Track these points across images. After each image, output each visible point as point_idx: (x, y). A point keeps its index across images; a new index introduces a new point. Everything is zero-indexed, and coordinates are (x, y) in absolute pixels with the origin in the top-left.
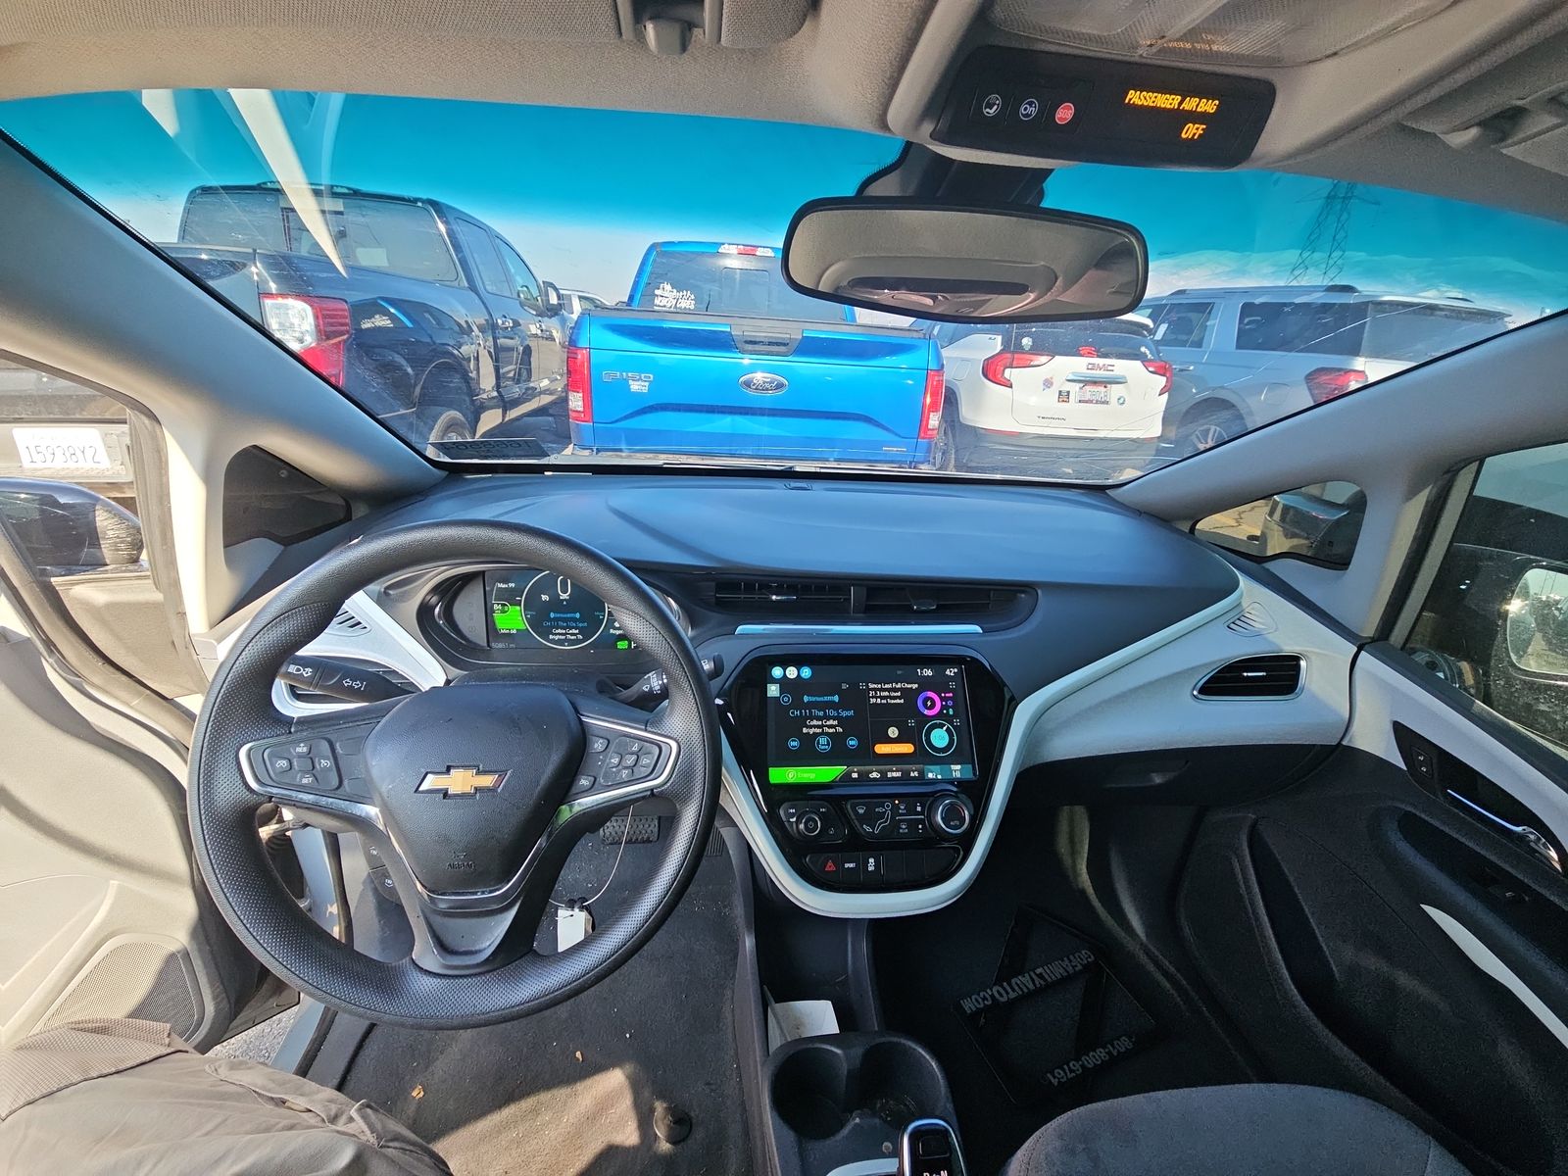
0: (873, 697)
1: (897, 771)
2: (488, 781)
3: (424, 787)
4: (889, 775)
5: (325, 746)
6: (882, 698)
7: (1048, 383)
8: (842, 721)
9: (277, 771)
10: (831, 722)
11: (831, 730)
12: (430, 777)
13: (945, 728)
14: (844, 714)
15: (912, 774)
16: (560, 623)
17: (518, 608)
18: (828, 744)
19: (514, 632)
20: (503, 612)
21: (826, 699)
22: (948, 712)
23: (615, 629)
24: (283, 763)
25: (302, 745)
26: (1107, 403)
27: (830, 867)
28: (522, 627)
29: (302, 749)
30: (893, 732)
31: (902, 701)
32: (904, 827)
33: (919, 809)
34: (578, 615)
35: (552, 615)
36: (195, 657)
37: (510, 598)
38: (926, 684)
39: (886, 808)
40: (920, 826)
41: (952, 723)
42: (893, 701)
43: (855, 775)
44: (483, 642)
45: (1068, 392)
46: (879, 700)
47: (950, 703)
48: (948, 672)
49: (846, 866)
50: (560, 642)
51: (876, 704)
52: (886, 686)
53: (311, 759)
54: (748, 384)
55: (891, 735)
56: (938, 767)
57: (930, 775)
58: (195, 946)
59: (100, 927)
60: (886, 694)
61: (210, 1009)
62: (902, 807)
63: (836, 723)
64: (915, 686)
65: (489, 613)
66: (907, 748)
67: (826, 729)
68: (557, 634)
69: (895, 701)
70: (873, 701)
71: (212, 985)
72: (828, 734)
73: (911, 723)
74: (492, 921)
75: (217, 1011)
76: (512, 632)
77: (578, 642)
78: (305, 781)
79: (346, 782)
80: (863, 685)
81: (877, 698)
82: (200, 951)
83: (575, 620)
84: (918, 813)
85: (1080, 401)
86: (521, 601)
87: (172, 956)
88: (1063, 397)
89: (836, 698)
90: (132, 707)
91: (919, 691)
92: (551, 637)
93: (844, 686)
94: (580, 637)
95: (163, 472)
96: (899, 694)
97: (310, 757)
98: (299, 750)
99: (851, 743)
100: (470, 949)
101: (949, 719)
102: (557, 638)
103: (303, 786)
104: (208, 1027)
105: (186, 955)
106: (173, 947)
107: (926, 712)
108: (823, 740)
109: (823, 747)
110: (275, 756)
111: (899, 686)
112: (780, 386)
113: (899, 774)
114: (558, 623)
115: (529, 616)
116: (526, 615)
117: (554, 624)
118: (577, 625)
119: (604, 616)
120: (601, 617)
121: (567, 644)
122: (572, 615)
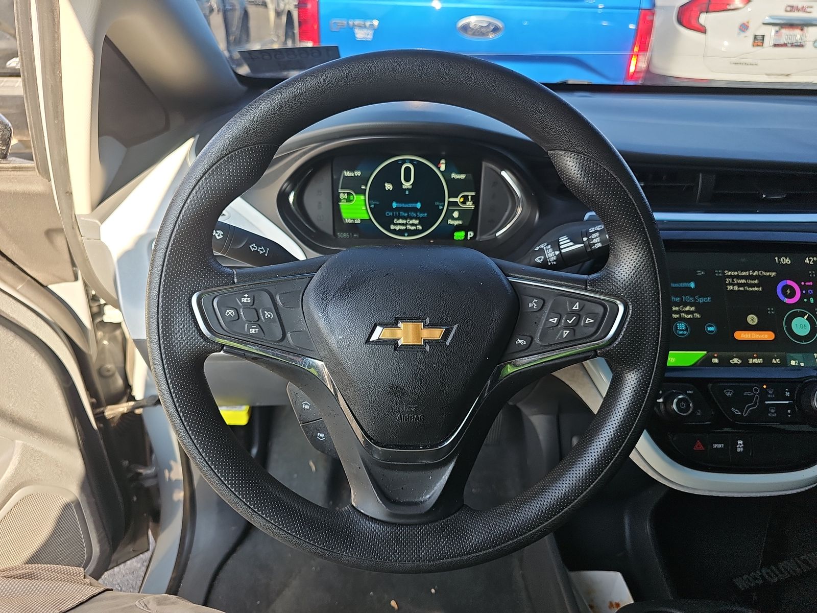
0: (730, 284)
1: (757, 358)
2: (436, 334)
3: (374, 337)
4: (751, 361)
5: (266, 298)
6: (739, 285)
7: (744, 27)
8: (699, 308)
9: (227, 320)
10: (687, 309)
11: (690, 316)
12: (379, 329)
13: (806, 317)
14: (701, 300)
15: (774, 361)
16: (402, 213)
17: (362, 197)
18: (686, 330)
19: (359, 221)
20: (348, 200)
21: (682, 285)
22: (809, 300)
23: (454, 219)
24: (231, 312)
25: (246, 296)
26: (801, 46)
27: (699, 446)
28: (366, 217)
29: (246, 300)
30: (752, 319)
31: (760, 289)
32: (773, 411)
33: (788, 394)
34: (419, 205)
35: (395, 205)
36: (80, 238)
37: (355, 186)
38: (784, 273)
39: (755, 392)
40: (789, 411)
41: (813, 312)
42: (750, 289)
43: (716, 361)
44: (330, 231)
45: (763, 36)
46: (736, 288)
47: (811, 292)
48: (807, 261)
49: (715, 446)
50: (401, 233)
51: (733, 291)
52: (743, 274)
53: (256, 309)
54: (465, 28)
55: (751, 323)
56: (801, 355)
57: (793, 363)
58: (85, 498)
59: (11, 479)
60: (743, 281)
61: (96, 549)
62: (771, 392)
63: (693, 309)
64: (774, 274)
65: (336, 200)
66: (768, 336)
67: (684, 315)
68: (399, 224)
69: (753, 289)
70: (730, 288)
71: (97, 530)
72: (685, 320)
73: (771, 311)
74: (430, 475)
75: (102, 551)
76: (356, 222)
77: (416, 232)
78: (252, 331)
79: (289, 335)
80: (718, 273)
81: (734, 285)
82: (89, 503)
83: (415, 210)
84: (786, 399)
85: (775, 45)
86: (365, 189)
87: (67, 507)
88: (759, 41)
89: (692, 285)
90: (18, 291)
91: (776, 280)
92: (392, 227)
93: (701, 273)
94: (420, 227)
95: (56, 36)
96: (757, 282)
97: (253, 307)
98: (244, 300)
99: (710, 329)
100: (411, 500)
101: (810, 308)
102: (398, 228)
103: (251, 336)
104: (95, 563)
105: (78, 504)
106: (67, 499)
107: (786, 300)
108: (681, 326)
109: (682, 332)
110: (223, 306)
111: (756, 273)
112: (496, 29)
113: (760, 361)
114: (399, 214)
115: (372, 206)
116: (369, 205)
117: (396, 214)
118: (417, 215)
119: (444, 206)
120: (441, 207)
121: (406, 234)
122: (414, 205)
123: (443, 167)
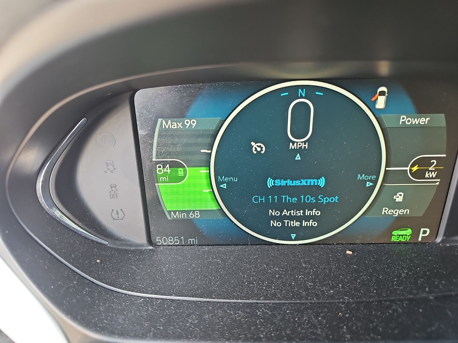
17: (203, 171)
19: (196, 215)
20: (174, 177)
28: (214, 207)
76: (191, 216)
77: (315, 231)
83: (314, 190)
86: (209, 155)
114: (280, 199)
115: (224, 186)
116: (218, 184)
117: (273, 199)
118: (317, 199)
119: (375, 182)
120: (369, 184)
121: (293, 236)
122: (312, 182)
123: (381, 103)
